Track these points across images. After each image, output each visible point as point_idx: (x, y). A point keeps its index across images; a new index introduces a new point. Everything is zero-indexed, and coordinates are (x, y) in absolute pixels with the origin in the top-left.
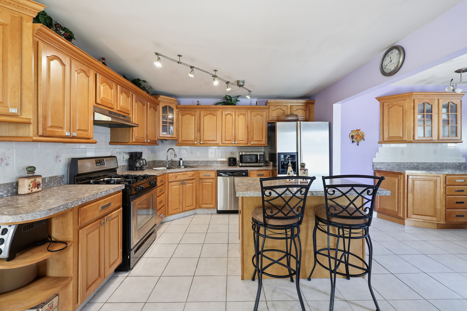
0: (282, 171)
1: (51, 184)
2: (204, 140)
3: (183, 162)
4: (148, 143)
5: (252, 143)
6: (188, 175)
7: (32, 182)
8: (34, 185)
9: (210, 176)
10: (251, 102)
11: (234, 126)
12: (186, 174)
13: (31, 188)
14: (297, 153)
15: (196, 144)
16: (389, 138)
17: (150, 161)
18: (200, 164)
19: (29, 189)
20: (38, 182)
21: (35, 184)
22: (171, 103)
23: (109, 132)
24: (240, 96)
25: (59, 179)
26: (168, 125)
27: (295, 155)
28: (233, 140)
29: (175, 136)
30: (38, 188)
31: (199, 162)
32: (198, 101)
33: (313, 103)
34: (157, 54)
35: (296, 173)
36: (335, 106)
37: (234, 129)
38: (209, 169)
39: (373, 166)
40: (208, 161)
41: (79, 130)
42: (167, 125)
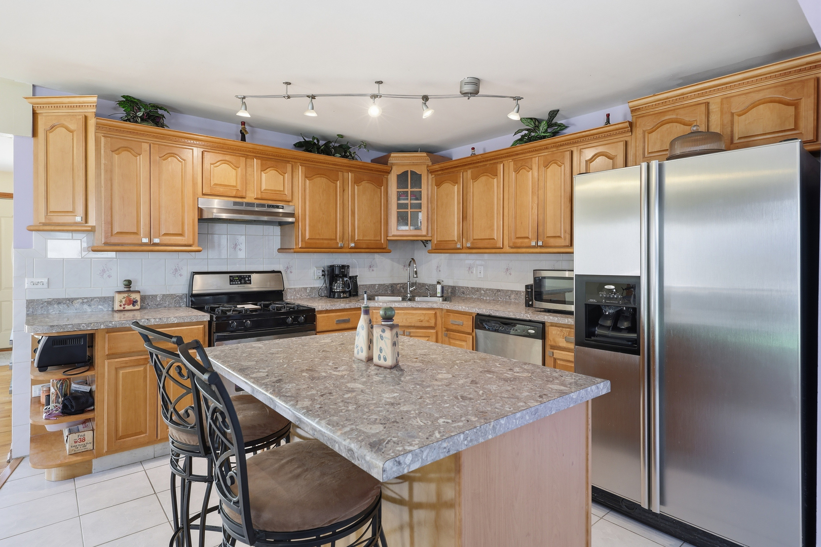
1: (166, 304)
2: (473, 240)
3: (443, 288)
4: (350, 248)
7: (124, 298)
8: (128, 301)
9: (463, 325)
13: (122, 305)
15: (460, 249)
17: (398, 284)
18: (484, 296)
19: (120, 306)
20: (134, 299)
21: (130, 300)
22: (414, 164)
23: (279, 233)
25: (178, 298)
26: (409, 210)
29: (424, 232)
30: (134, 305)
31: (482, 292)
32: (473, 149)
38: (460, 307)
40: (499, 291)
41: (166, 234)
42: (407, 210)
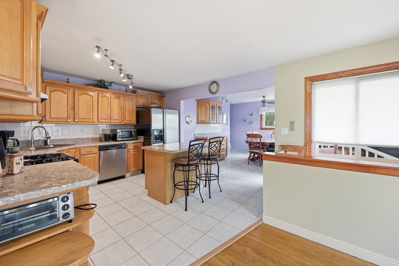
0: (155, 142)
2: (79, 118)
5: (125, 122)
6: (72, 152)
9: (92, 151)
10: (120, 89)
11: (109, 107)
12: (70, 152)
14: (164, 129)
15: (70, 122)
16: (201, 121)
18: (69, 142)
24: (114, 82)
27: (162, 131)
28: (109, 119)
31: (68, 140)
32: (68, 79)
33: (164, 97)
34: (97, 47)
35: (163, 142)
36: (181, 101)
37: (109, 109)
38: (92, 145)
39: (195, 135)
40: (78, 139)
